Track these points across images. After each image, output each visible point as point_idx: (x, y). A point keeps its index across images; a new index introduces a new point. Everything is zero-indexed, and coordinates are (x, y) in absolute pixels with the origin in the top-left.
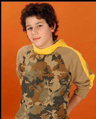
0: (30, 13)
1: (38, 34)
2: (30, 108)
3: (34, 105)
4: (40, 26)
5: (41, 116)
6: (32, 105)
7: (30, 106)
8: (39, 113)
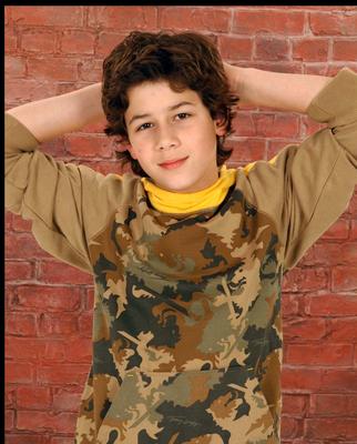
0: (151, 71)
1: (180, 144)
2: (165, 383)
3: (180, 371)
4: (182, 116)
5: (209, 411)
6: (172, 374)
7: (165, 376)
8: (203, 398)
